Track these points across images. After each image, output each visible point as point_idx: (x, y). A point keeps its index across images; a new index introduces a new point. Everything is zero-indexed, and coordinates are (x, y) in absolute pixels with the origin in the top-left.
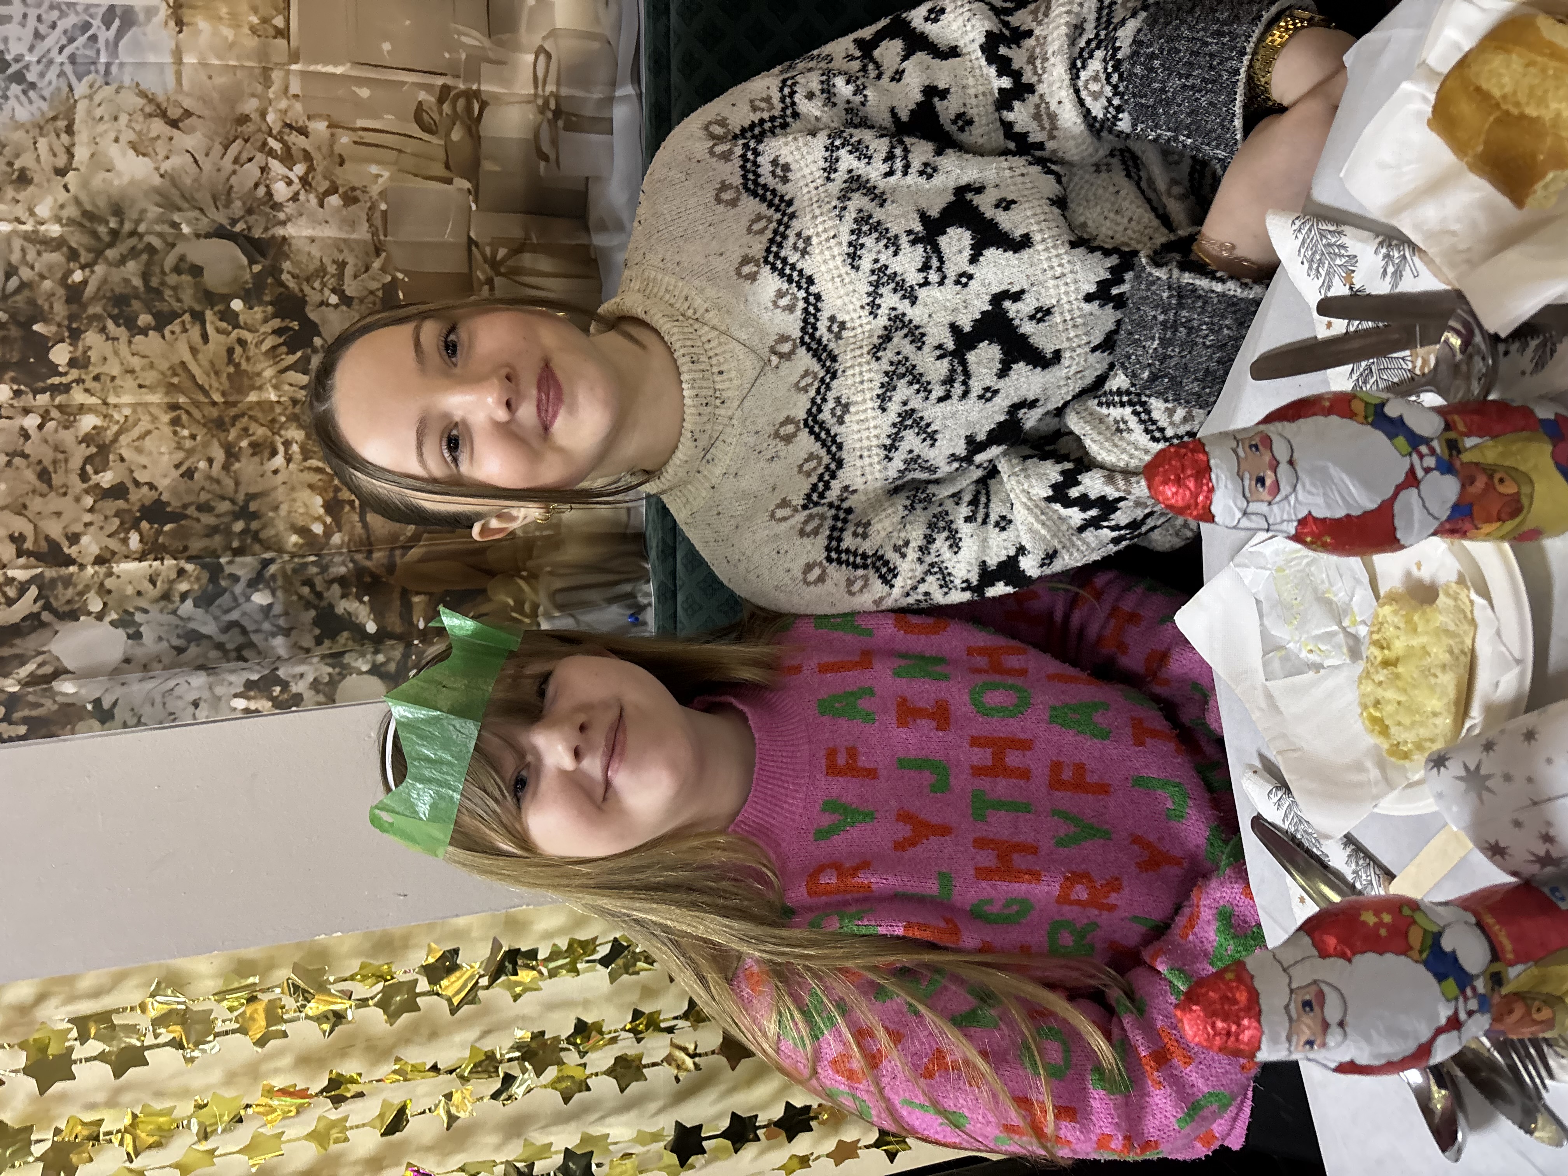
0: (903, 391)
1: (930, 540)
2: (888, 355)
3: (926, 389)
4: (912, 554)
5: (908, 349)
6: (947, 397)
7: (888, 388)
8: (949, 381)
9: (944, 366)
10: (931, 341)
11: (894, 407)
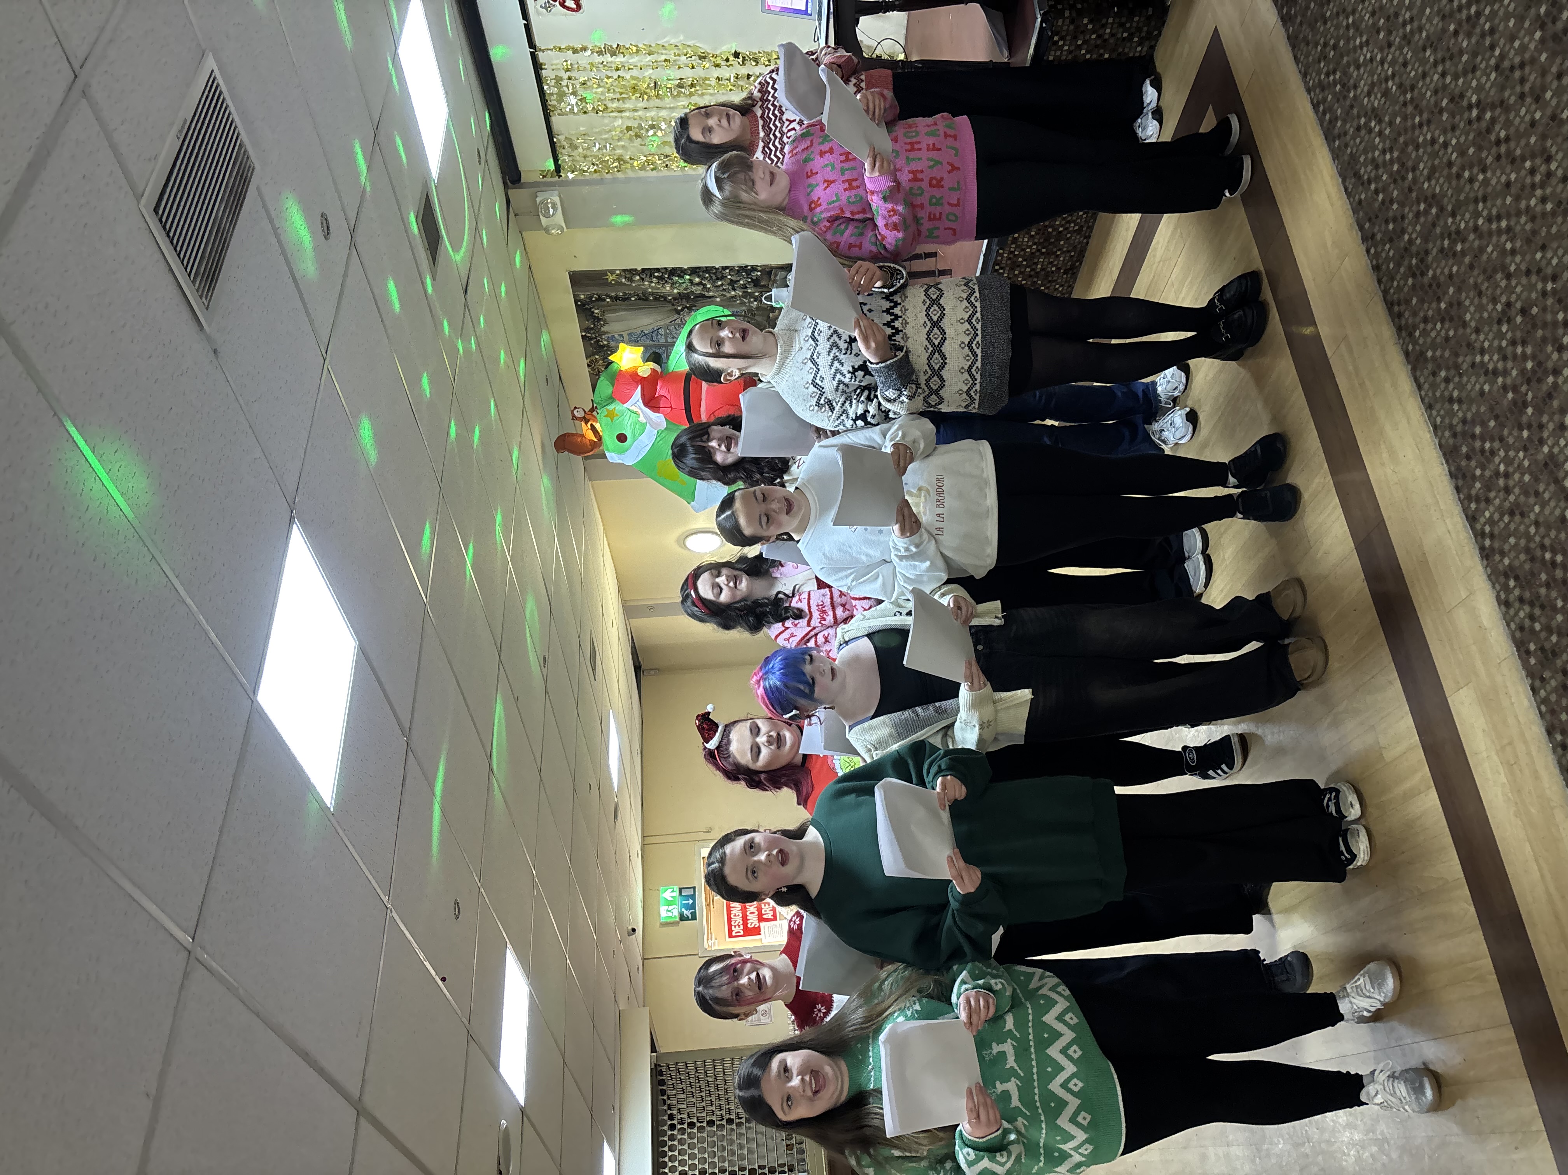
0: (835, 350)
1: (845, 402)
2: (831, 340)
3: (841, 351)
4: (839, 405)
5: (837, 340)
6: (845, 354)
7: (831, 349)
8: (847, 349)
9: (846, 345)
10: (843, 339)
11: (832, 355)
